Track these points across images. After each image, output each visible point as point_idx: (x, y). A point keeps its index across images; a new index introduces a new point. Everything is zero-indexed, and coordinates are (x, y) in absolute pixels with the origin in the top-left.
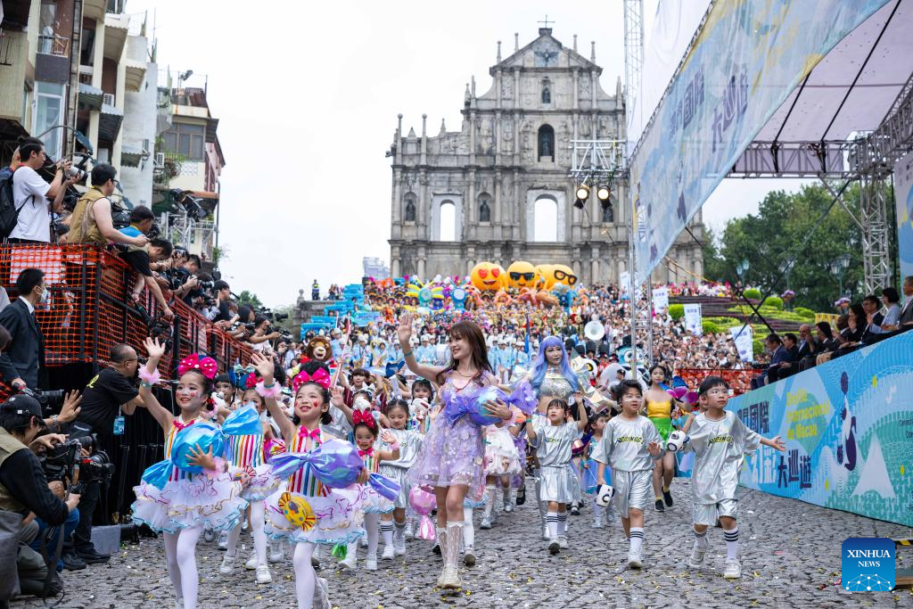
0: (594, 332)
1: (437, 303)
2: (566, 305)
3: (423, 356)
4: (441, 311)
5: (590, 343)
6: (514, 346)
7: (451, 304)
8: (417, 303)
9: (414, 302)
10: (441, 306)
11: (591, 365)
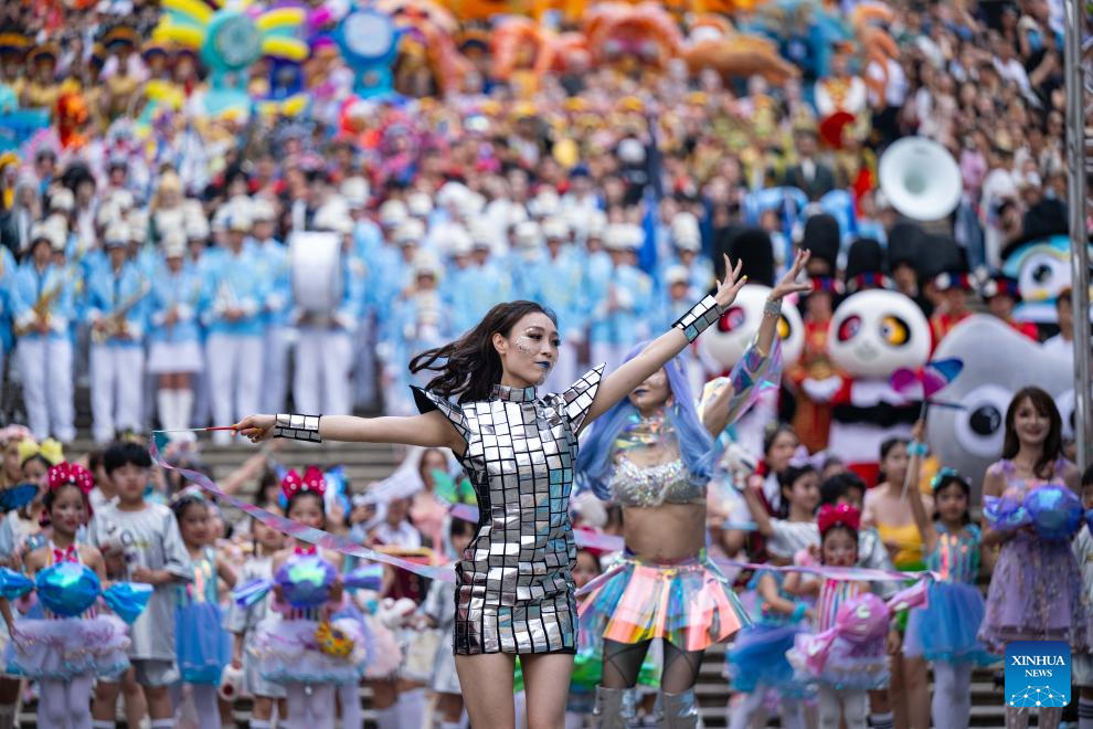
0: (915, 184)
1: (281, 73)
2: (810, 77)
3: (225, 289)
4: (295, 104)
5: (902, 227)
6: (593, 244)
7: (342, 77)
8: (201, 74)
9: (185, 68)
10: (296, 86)
11: (901, 323)
